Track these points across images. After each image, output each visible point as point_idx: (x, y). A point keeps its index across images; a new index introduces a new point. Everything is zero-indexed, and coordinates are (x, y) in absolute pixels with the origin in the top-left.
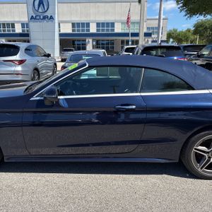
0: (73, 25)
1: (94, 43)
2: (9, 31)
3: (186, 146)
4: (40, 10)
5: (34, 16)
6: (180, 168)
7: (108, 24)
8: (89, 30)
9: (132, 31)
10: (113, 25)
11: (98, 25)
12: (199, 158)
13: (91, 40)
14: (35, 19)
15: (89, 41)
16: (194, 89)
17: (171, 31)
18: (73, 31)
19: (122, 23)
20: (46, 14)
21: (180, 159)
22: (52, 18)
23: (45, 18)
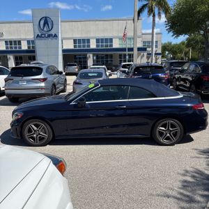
0: (75, 41)
1: (95, 58)
2: (16, 48)
3: (154, 127)
4: (45, 29)
5: (40, 34)
6: (151, 140)
7: (106, 39)
8: (89, 46)
9: (128, 46)
10: (111, 40)
11: (98, 40)
12: (161, 134)
13: (91, 55)
14: (41, 37)
15: (89, 57)
16: (156, 97)
17: (165, 44)
18: (75, 46)
19: (120, 39)
20: (50, 33)
21: (151, 135)
22: (56, 36)
23: (49, 36)
